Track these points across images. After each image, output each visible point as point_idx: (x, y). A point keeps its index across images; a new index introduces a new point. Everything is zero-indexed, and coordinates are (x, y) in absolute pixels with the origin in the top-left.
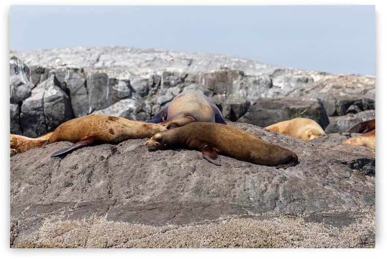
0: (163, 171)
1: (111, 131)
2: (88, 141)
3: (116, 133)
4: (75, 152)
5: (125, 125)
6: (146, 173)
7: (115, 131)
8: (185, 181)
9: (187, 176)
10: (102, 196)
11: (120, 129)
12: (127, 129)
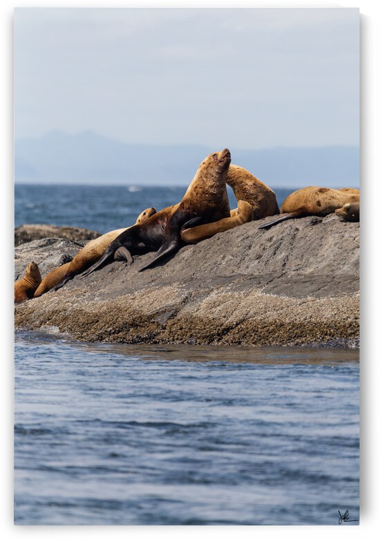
0: (337, 243)
1: (319, 203)
2: (295, 213)
3: (323, 205)
4: (280, 224)
5: (333, 197)
6: (321, 245)
7: (322, 203)
8: (350, 254)
9: (354, 249)
10: (277, 269)
11: (327, 201)
12: (334, 201)
